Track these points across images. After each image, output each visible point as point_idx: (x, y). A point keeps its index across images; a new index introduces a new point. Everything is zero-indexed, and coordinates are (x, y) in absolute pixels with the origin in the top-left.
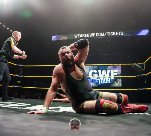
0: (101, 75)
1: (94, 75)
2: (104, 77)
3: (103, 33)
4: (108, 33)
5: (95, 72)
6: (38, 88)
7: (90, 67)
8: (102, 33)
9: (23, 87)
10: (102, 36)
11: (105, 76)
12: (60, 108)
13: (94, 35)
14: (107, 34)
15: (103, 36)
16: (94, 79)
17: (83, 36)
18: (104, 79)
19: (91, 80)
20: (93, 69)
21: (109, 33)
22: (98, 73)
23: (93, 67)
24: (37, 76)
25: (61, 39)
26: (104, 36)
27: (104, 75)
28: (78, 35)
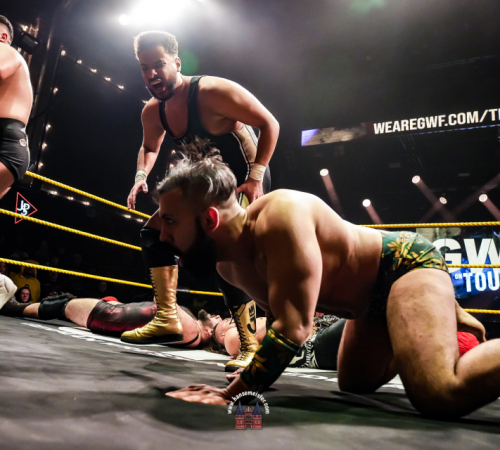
0: (475, 259)
1: (449, 257)
2: (488, 266)
3: (476, 113)
4: (493, 111)
5: (452, 249)
8: (469, 114)
9: (192, 292)
10: (471, 125)
11: (493, 263)
13: (441, 121)
14: (489, 114)
15: (475, 124)
17: (403, 126)
18: (489, 273)
21: (497, 113)
22: (463, 251)
25: (329, 140)
26: (479, 124)
27: (488, 260)
28: (387, 123)
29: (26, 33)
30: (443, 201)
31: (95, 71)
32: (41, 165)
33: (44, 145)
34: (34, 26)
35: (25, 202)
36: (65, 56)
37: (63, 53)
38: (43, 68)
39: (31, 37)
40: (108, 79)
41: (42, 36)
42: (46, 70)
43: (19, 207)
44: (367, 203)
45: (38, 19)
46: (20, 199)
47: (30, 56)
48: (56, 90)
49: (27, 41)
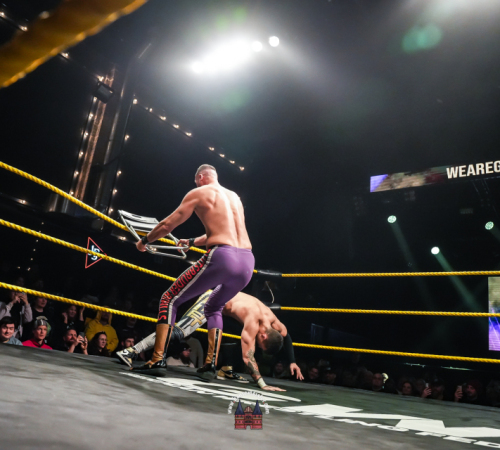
6: (324, 347)
12: (399, 420)
17: (478, 169)
24: (323, 310)
25: (399, 187)
28: (461, 167)
29: (102, 83)
31: (164, 118)
32: (112, 210)
33: (115, 191)
34: (110, 77)
35: (95, 247)
37: (135, 101)
38: (117, 116)
39: (107, 86)
40: (177, 127)
41: (116, 87)
42: (119, 118)
44: (435, 251)
45: (114, 70)
46: (91, 244)
47: (105, 105)
48: (127, 137)
49: (102, 90)
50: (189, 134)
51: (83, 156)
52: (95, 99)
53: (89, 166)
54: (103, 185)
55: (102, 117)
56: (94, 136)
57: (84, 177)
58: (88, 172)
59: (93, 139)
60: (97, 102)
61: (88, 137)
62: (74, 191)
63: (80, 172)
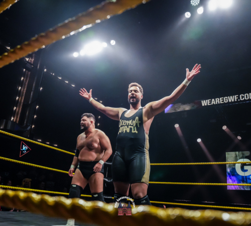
1: (246, 168)
7: (236, 154)
16: (246, 177)
19: (241, 178)
20: (243, 157)
23: (243, 154)
25: (179, 111)
29: (28, 62)
30: (239, 138)
31: (61, 78)
32: (33, 126)
33: (35, 116)
34: (32, 58)
35: (25, 146)
36: (46, 72)
37: (45, 70)
38: (36, 78)
39: (30, 63)
40: (67, 82)
41: (35, 63)
43: (22, 148)
44: (199, 140)
45: (34, 55)
46: (23, 144)
47: (29, 73)
48: (41, 88)
49: (28, 65)
50: (74, 86)
51: (18, 99)
52: (24, 70)
53: (22, 104)
54: (29, 113)
55: (28, 79)
56: (24, 88)
57: (19, 110)
58: (21, 107)
59: (23, 90)
60: (26, 71)
61: (21, 89)
62: (14, 117)
63: (17, 107)
